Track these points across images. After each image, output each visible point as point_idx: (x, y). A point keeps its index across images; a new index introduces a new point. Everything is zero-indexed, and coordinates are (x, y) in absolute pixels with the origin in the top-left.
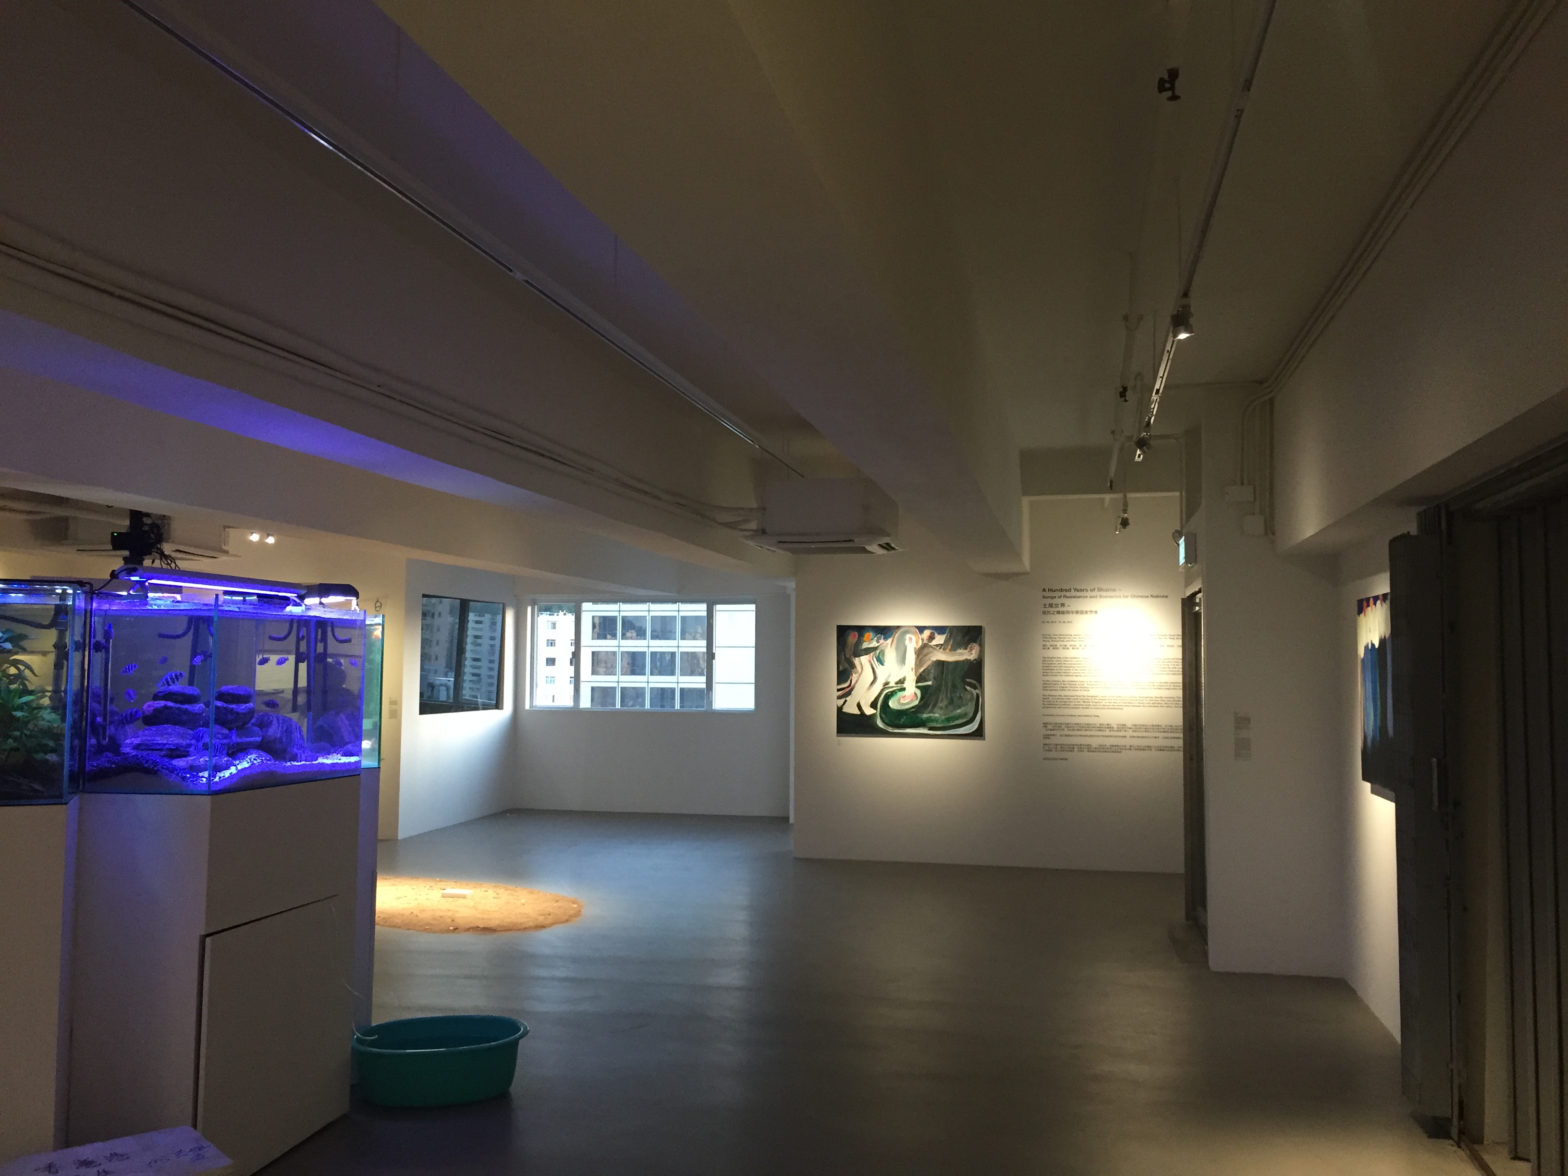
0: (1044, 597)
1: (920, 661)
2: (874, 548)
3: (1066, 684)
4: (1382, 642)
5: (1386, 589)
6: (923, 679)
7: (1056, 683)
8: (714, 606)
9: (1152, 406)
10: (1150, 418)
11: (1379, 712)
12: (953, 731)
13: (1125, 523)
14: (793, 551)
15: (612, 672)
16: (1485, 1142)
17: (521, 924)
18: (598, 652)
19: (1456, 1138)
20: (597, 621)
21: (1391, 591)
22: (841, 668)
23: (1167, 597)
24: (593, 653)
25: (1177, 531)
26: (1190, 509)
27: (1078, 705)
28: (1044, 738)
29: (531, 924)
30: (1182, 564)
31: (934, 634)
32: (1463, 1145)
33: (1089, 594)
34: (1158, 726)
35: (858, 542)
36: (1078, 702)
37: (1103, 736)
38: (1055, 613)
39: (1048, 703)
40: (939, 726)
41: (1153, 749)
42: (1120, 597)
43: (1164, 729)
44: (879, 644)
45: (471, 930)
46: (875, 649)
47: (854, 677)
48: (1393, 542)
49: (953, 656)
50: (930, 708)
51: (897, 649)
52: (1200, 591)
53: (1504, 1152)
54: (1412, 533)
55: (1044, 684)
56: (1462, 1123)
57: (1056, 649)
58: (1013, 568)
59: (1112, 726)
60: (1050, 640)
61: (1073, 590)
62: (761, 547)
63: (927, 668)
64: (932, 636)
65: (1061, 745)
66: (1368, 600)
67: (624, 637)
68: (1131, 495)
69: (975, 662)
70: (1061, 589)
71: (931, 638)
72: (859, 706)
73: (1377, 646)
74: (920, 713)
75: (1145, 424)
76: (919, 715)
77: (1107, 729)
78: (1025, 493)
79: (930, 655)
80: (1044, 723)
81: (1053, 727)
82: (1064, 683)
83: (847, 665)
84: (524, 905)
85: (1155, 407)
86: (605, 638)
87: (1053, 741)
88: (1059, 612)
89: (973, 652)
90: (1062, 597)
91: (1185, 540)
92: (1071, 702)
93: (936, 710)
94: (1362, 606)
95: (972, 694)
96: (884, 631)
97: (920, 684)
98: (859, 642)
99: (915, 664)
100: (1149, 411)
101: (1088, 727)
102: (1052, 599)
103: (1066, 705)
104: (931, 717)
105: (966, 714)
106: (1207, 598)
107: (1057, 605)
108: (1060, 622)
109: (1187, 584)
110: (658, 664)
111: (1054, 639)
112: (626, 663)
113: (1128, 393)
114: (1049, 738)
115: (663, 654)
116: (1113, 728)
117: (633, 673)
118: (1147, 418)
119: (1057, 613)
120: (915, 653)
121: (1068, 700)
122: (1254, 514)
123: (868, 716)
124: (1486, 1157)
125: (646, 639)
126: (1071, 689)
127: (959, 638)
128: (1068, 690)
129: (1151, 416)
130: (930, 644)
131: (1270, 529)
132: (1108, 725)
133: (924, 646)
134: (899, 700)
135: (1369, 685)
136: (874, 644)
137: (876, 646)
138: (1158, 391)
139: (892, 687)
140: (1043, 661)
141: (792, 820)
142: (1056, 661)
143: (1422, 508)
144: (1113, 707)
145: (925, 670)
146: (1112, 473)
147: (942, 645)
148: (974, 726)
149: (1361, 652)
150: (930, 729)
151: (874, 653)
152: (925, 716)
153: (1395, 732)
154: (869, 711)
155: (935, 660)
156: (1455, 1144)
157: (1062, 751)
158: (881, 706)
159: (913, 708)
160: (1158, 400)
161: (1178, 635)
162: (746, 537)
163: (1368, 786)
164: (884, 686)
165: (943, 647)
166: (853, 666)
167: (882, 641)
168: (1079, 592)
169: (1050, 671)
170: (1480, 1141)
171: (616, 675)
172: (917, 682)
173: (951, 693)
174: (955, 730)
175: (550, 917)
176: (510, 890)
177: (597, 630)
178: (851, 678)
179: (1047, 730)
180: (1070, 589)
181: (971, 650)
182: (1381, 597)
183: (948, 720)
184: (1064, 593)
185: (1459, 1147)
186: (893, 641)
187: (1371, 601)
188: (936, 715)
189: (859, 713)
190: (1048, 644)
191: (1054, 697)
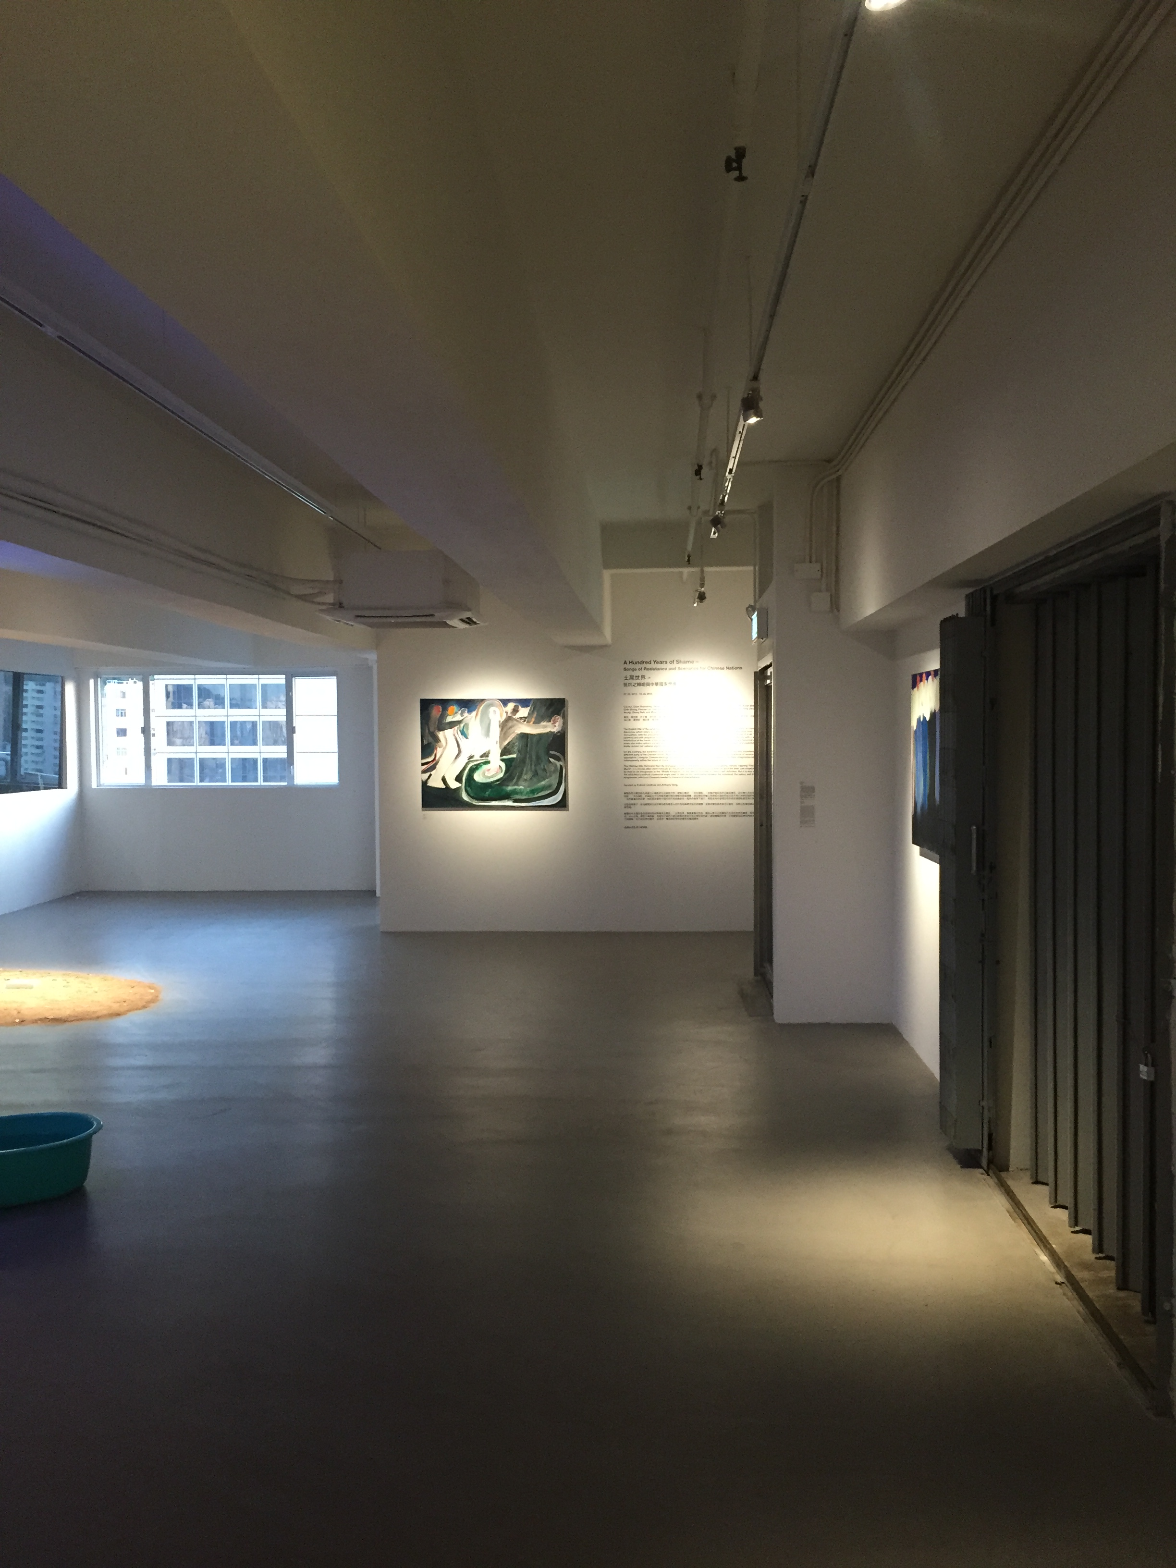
0: (625, 669)
1: (505, 734)
2: (455, 622)
3: (646, 755)
4: (933, 715)
5: (937, 666)
6: (507, 752)
7: (636, 753)
8: (293, 679)
9: (726, 485)
10: (724, 497)
11: (928, 783)
12: (538, 803)
13: (702, 597)
14: (371, 625)
15: (190, 742)
16: (1010, 1169)
17: (94, 1012)
18: (173, 722)
19: (985, 1167)
20: (170, 689)
21: (940, 667)
22: (425, 742)
23: (741, 668)
24: (168, 724)
25: (750, 606)
26: (763, 583)
27: (658, 775)
28: (625, 808)
29: (105, 1012)
30: (755, 639)
31: (518, 707)
32: (991, 1172)
33: (669, 666)
34: (732, 793)
35: (438, 616)
36: (657, 772)
37: (681, 804)
38: (636, 685)
39: (629, 773)
40: (524, 798)
41: (727, 815)
42: (697, 669)
43: (737, 795)
44: (463, 718)
45: (39, 1022)
46: (459, 722)
47: (439, 751)
48: (944, 623)
49: (537, 729)
50: (515, 780)
51: (482, 721)
52: (770, 666)
53: (1027, 1178)
54: (960, 616)
55: (625, 755)
56: (991, 1152)
57: (637, 720)
58: (595, 641)
59: (689, 794)
60: (631, 711)
61: (652, 662)
62: (338, 621)
63: (511, 741)
64: (516, 709)
65: (642, 813)
66: (921, 675)
67: (200, 706)
68: (706, 569)
69: (559, 734)
70: (642, 662)
71: (515, 711)
72: (444, 780)
73: (928, 719)
74: (504, 786)
75: (719, 502)
76: (504, 787)
77: (685, 798)
78: (607, 565)
79: (513, 729)
80: (625, 793)
81: (634, 796)
82: (644, 753)
83: (431, 739)
84: (96, 992)
85: (729, 486)
86: (180, 707)
87: (633, 810)
88: (639, 684)
89: (557, 724)
90: (643, 669)
91: (758, 615)
92: (650, 772)
93: (521, 782)
94: (916, 680)
95: (556, 766)
96: (468, 705)
97: (505, 757)
98: (443, 716)
99: (500, 737)
100: (723, 489)
101: (667, 795)
102: (633, 671)
103: (646, 775)
104: (515, 789)
105: (550, 786)
106: (777, 671)
107: (637, 677)
108: (641, 694)
109: (760, 658)
110: (239, 733)
111: (635, 711)
112: (204, 733)
113: (703, 472)
114: (630, 807)
115: (243, 723)
116: (690, 796)
117: (212, 743)
118: (722, 496)
119: (638, 685)
120: (500, 726)
121: (648, 770)
122: (820, 591)
123: (452, 789)
124: (1010, 1183)
125: (224, 708)
126: (651, 759)
127: (543, 709)
128: (648, 760)
129: (725, 494)
130: (514, 717)
131: (835, 604)
132: (685, 793)
133: (509, 719)
134: (484, 773)
135: (920, 755)
136: (458, 718)
137: (460, 720)
138: (731, 470)
139: (477, 760)
140: (625, 732)
141: (378, 894)
142: (637, 732)
143: (971, 590)
144: (691, 776)
145: (509, 742)
146: (689, 547)
147: (525, 718)
148: (558, 797)
149: (914, 724)
150: (515, 801)
151: (458, 726)
152: (510, 788)
153: (940, 802)
154: (454, 785)
155: (519, 733)
156: (984, 1172)
157: (641, 819)
158: (466, 780)
159: (498, 780)
160: (731, 480)
161: (751, 706)
162: (322, 611)
163: (916, 849)
164: (468, 759)
165: (527, 720)
166: (437, 740)
167: (466, 714)
168: (657, 664)
169: (631, 742)
170: (1006, 1168)
171: (194, 746)
172: (502, 755)
173: (535, 766)
174: (539, 801)
175: (125, 1004)
176: (82, 977)
177: (171, 699)
178: (435, 752)
179: (628, 799)
180: (651, 662)
181: (554, 723)
182: (932, 673)
183: (533, 792)
184: (644, 665)
185: (988, 1175)
186: (477, 715)
187: (924, 675)
188: (522, 787)
189: (444, 787)
190: (629, 715)
191: (635, 768)
